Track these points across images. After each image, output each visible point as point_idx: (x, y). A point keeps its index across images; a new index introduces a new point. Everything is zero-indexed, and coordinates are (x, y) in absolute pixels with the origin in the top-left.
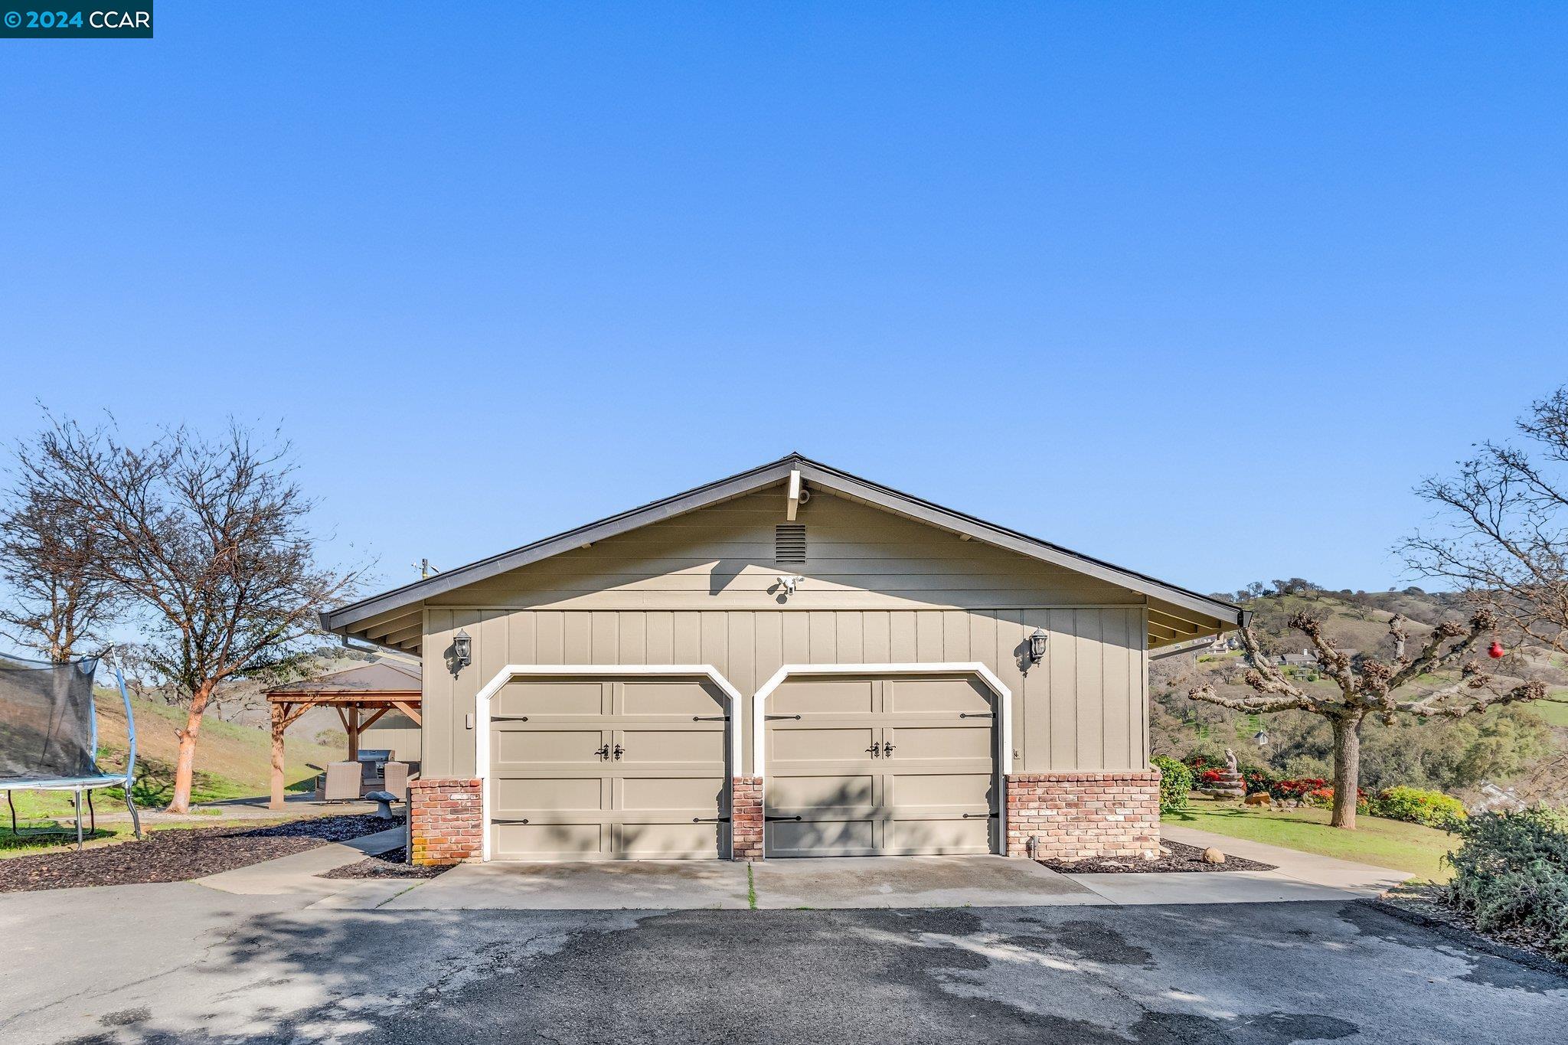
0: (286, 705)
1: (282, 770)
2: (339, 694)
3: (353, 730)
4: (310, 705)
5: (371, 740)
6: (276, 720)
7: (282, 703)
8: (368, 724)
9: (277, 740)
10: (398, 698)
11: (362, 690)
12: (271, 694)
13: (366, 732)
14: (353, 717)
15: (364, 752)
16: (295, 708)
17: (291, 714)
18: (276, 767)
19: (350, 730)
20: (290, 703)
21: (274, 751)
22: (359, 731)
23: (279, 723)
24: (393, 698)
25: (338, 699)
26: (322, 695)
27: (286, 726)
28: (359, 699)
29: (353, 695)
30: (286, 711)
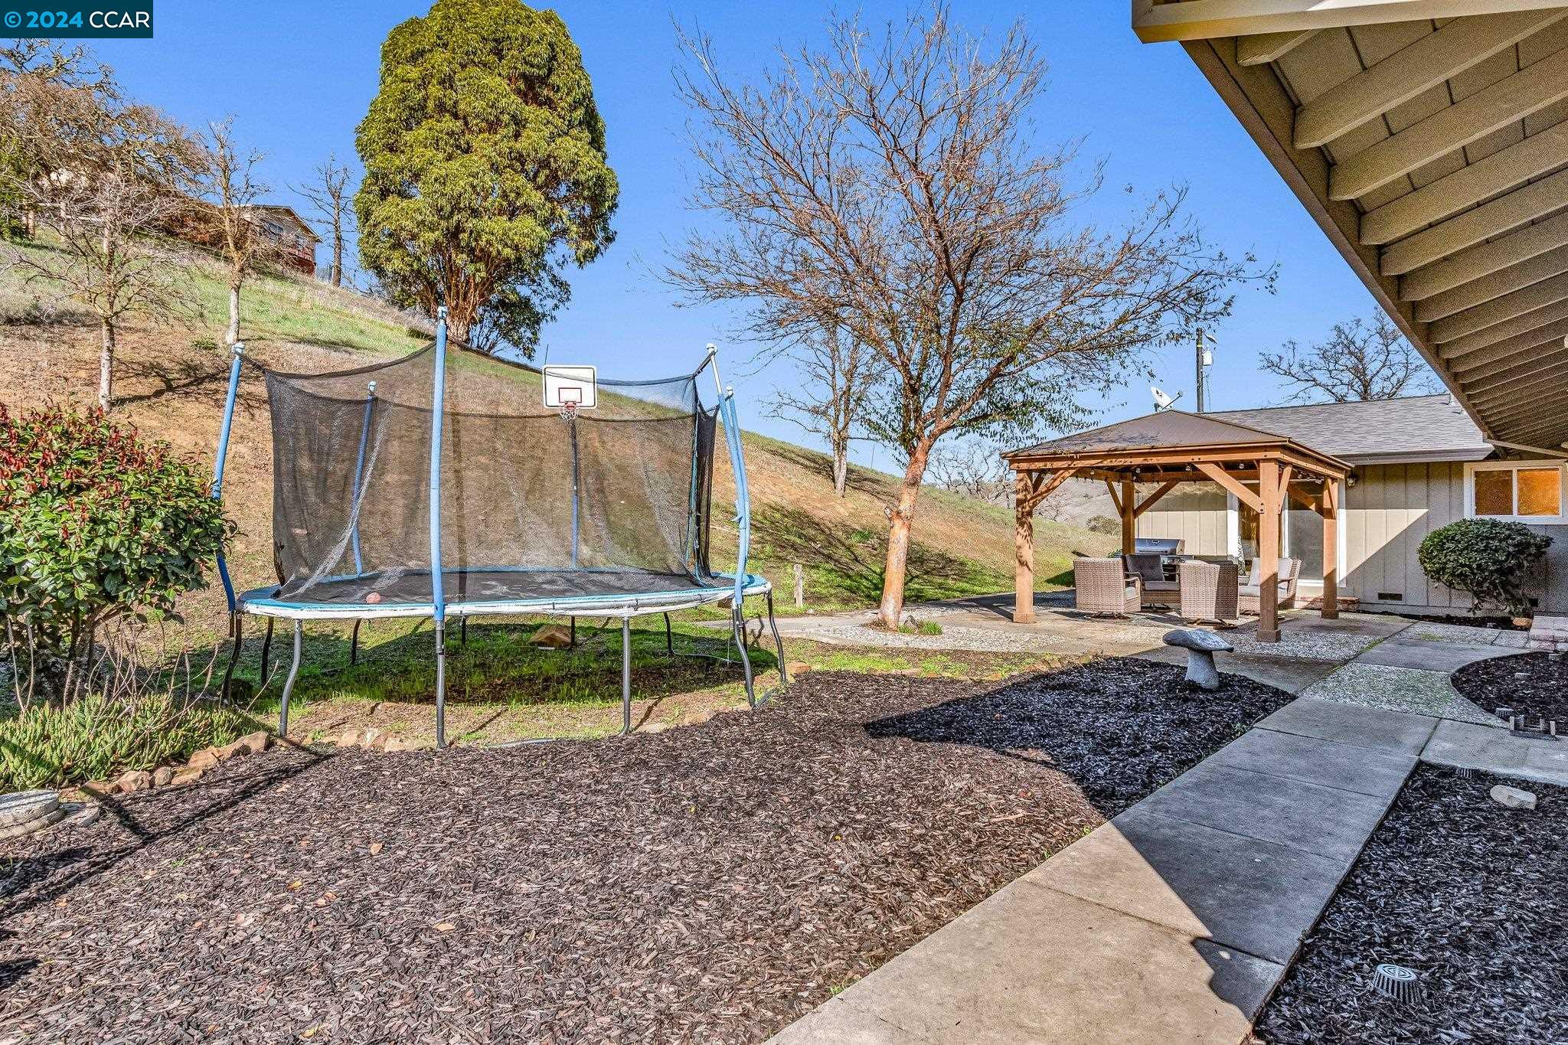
0: (1035, 475)
1: (1031, 566)
2: (1110, 454)
3: (1128, 510)
4: (1067, 474)
5: (1153, 526)
6: (1021, 496)
7: (1029, 472)
8: (1147, 504)
9: (1022, 524)
10: (1203, 458)
11: (1145, 446)
12: (1014, 459)
13: (1145, 516)
14: (1129, 493)
15: (1142, 541)
16: (1048, 479)
17: (1042, 488)
18: (1022, 563)
19: (1123, 511)
20: (1043, 472)
21: (1020, 540)
22: (1136, 513)
23: (1025, 501)
24: (1196, 458)
25: (1107, 463)
26: (1082, 458)
27: (1035, 504)
28: (1138, 461)
29: (1131, 455)
30: (1036, 486)
